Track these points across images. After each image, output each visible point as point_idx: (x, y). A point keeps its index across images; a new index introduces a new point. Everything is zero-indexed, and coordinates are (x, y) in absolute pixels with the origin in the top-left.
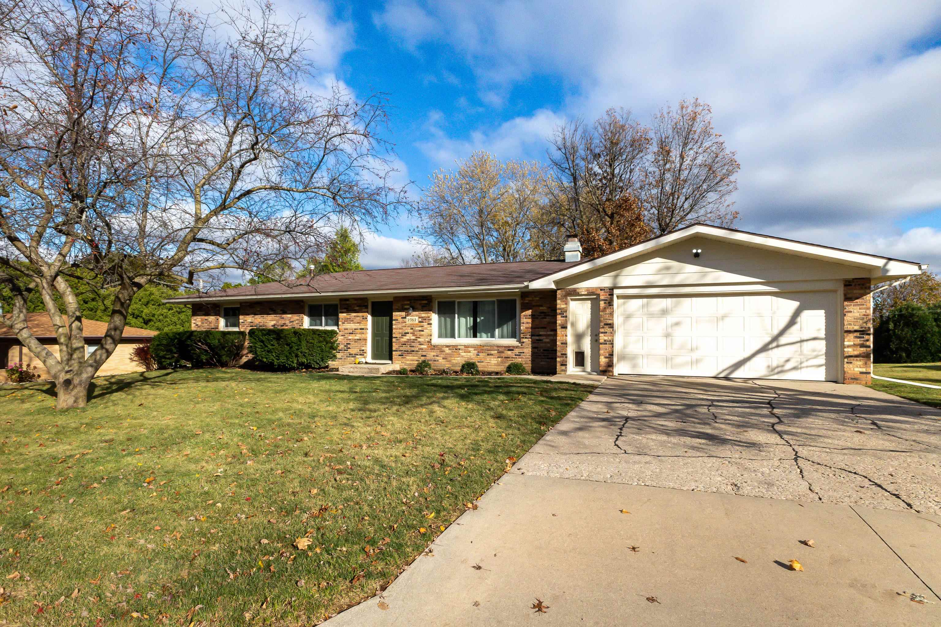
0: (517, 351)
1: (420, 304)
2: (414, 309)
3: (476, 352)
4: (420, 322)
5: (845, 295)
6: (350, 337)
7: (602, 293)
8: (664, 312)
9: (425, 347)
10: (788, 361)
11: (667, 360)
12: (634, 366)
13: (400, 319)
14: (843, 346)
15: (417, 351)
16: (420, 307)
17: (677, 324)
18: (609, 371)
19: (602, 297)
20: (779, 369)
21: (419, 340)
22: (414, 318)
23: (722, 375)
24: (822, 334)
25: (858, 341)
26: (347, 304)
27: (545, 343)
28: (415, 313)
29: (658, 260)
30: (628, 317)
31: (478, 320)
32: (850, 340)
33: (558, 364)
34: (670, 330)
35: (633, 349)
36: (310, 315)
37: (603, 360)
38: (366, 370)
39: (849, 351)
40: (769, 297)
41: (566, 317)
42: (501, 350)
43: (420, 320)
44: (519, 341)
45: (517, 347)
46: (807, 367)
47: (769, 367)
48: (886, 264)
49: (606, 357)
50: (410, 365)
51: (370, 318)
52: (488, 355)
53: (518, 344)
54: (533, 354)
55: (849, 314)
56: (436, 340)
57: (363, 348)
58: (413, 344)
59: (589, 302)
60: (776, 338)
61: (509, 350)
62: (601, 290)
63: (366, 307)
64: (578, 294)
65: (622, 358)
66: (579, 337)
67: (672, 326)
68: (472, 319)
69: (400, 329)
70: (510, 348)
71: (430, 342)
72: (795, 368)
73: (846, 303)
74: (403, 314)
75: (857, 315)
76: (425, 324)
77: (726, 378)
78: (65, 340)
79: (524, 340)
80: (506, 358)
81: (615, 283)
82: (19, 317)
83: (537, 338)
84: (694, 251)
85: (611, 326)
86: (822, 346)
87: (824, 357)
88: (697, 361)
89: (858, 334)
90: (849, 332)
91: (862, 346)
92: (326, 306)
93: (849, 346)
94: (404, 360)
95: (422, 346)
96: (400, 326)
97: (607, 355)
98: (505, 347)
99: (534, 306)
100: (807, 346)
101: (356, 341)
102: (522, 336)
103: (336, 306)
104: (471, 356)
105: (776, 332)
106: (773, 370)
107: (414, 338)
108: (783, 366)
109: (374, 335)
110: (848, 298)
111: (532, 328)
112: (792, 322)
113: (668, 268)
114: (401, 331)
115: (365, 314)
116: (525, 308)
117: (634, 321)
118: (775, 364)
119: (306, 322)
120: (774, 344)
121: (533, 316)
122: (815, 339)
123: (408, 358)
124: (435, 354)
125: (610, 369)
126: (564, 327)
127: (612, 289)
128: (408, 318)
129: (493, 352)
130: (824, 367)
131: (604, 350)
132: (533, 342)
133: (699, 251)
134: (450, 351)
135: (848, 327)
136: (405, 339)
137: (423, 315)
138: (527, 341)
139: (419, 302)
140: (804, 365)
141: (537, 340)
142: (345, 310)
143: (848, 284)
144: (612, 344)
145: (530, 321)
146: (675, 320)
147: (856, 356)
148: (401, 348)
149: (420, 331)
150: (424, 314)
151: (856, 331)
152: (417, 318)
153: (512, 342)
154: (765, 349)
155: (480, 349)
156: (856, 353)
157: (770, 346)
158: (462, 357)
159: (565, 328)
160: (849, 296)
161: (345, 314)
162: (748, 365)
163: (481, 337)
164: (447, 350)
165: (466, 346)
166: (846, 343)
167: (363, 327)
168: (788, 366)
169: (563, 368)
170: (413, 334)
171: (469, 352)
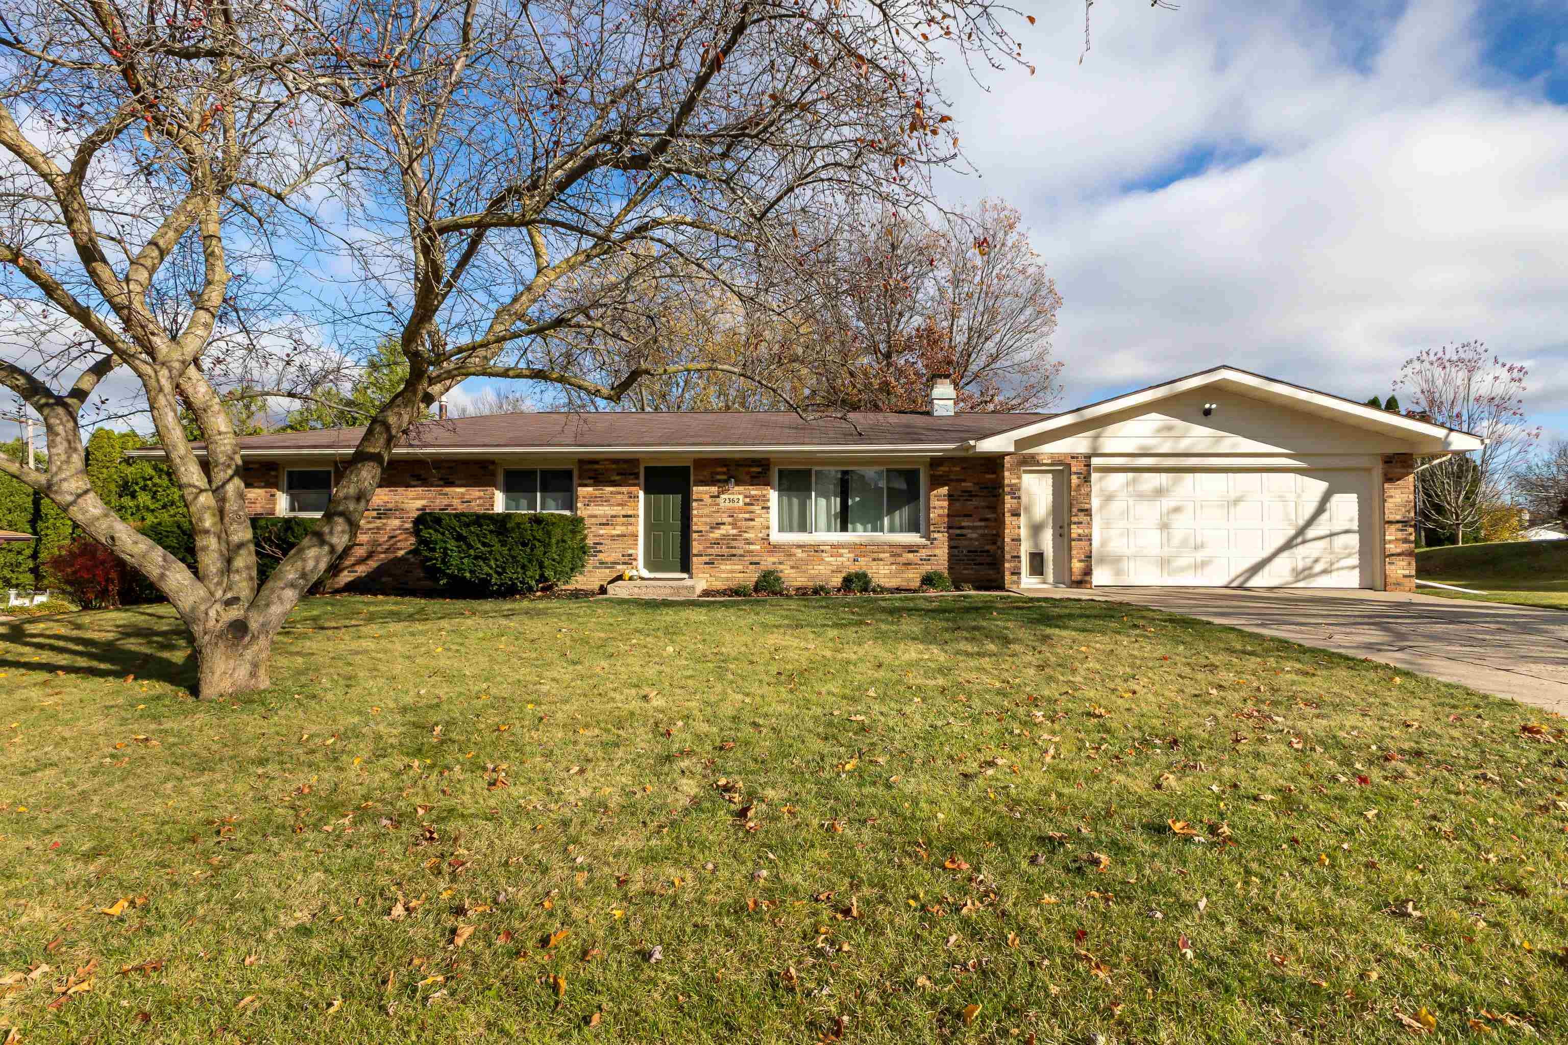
0: (923, 553)
1: (748, 473)
2: (738, 484)
3: (852, 555)
4: (746, 504)
5: (1385, 475)
6: (601, 532)
7: (1073, 463)
8: (1160, 492)
9: (758, 547)
10: (1316, 561)
11: (1164, 563)
12: (1118, 573)
13: (706, 498)
14: (1384, 542)
15: (741, 556)
16: (747, 478)
17: (1177, 510)
18: (1086, 582)
19: (1074, 469)
20: (1306, 573)
21: (746, 535)
22: (736, 497)
23: (1234, 584)
24: (1355, 526)
25: (1400, 535)
26: (596, 470)
27: (971, 539)
28: (736, 488)
29: (1154, 416)
30: (1109, 498)
31: (850, 502)
32: (1392, 534)
33: (1007, 573)
34: (1165, 519)
35: (1117, 546)
36: (508, 489)
37: (1077, 566)
38: (668, 591)
39: (1391, 548)
40: (1292, 475)
41: (1019, 498)
42: (896, 550)
43: (748, 500)
44: (927, 536)
45: (924, 547)
46: (1338, 569)
47: (1293, 570)
48: (1448, 436)
49: (1080, 561)
50: (728, 579)
51: (641, 494)
52: (874, 560)
53: (923, 541)
54: (951, 556)
55: (1390, 500)
56: (776, 537)
57: (630, 552)
58: (734, 543)
59: (1050, 476)
60: (1301, 531)
61: (910, 552)
62: (1073, 458)
63: (637, 476)
64: (1038, 464)
65: (1102, 560)
66: (1036, 529)
67: (1168, 513)
68: (838, 500)
69: (707, 516)
70: (912, 549)
71: (766, 538)
72: (1325, 572)
73: (1386, 485)
74: (714, 489)
75: (1399, 500)
76: (757, 509)
77: (1239, 587)
78: (214, 524)
79: (936, 535)
80: (905, 564)
81: (1095, 448)
82: (68, 461)
83: (958, 532)
84: (1207, 406)
85: (1088, 512)
86: (1354, 540)
87: (1357, 556)
88: (1204, 564)
89: (1399, 526)
90: (1390, 522)
91: (1406, 541)
92: (544, 473)
93: (1390, 542)
94: (714, 572)
95: (752, 547)
96: (706, 511)
97: (1083, 557)
98: (904, 547)
99: (952, 480)
100: (1340, 541)
101: (613, 538)
102: (932, 528)
103: (568, 474)
104: (847, 563)
105: (1301, 522)
106: (1298, 574)
107: (735, 532)
108: (1310, 568)
109: (650, 528)
110: (1389, 478)
111: (948, 516)
112: (1321, 509)
113: (1170, 428)
114: (708, 520)
115: (633, 489)
116: (936, 482)
117: (1117, 506)
118: (1300, 566)
119: (499, 503)
120: (1299, 540)
121: (951, 497)
122: (1347, 532)
123: (723, 567)
124: (775, 560)
125: (1087, 578)
126: (1016, 514)
127: (1088, 457)
128: (723, 496)
129: (881, 556)
130: (1357, 571)
131: (1077, 551)
132: (950, 539)
133: (1214, 406)
134: (804, 555)
135: (1390, 516)
136: (717, 534)
137: (753, 493)
138: (942, 538)
139: (747, 469)
140: (1336, 566)
141: (958, 535)
142: (591, 481)
143: (1389, 460)
144: (1090, 540)
145: (946, 504)
146: (1173, 504)
147: (1399, 555)
148: (710, 551)
149: (746, 520)
150: (754, 491)
151: (1398, 522)
152: (741, 497)
153: (912, 538)
154: (1288, 545)
155: (859, 549)
156: (1399, 550)
157: (1295, 542)
158: (829, 564)
159: (1018, 515)
160: (1390, 476)
161: (590, 489)
162: (1267, 569)
163: (854, 530)
164: (799, 553)
165: (833, 546)
166: (1387, 538)
167: (630, 513)
168: (1318, 568)
169: (1015, 578)
170: (734, 525)
171: (841, 556)
